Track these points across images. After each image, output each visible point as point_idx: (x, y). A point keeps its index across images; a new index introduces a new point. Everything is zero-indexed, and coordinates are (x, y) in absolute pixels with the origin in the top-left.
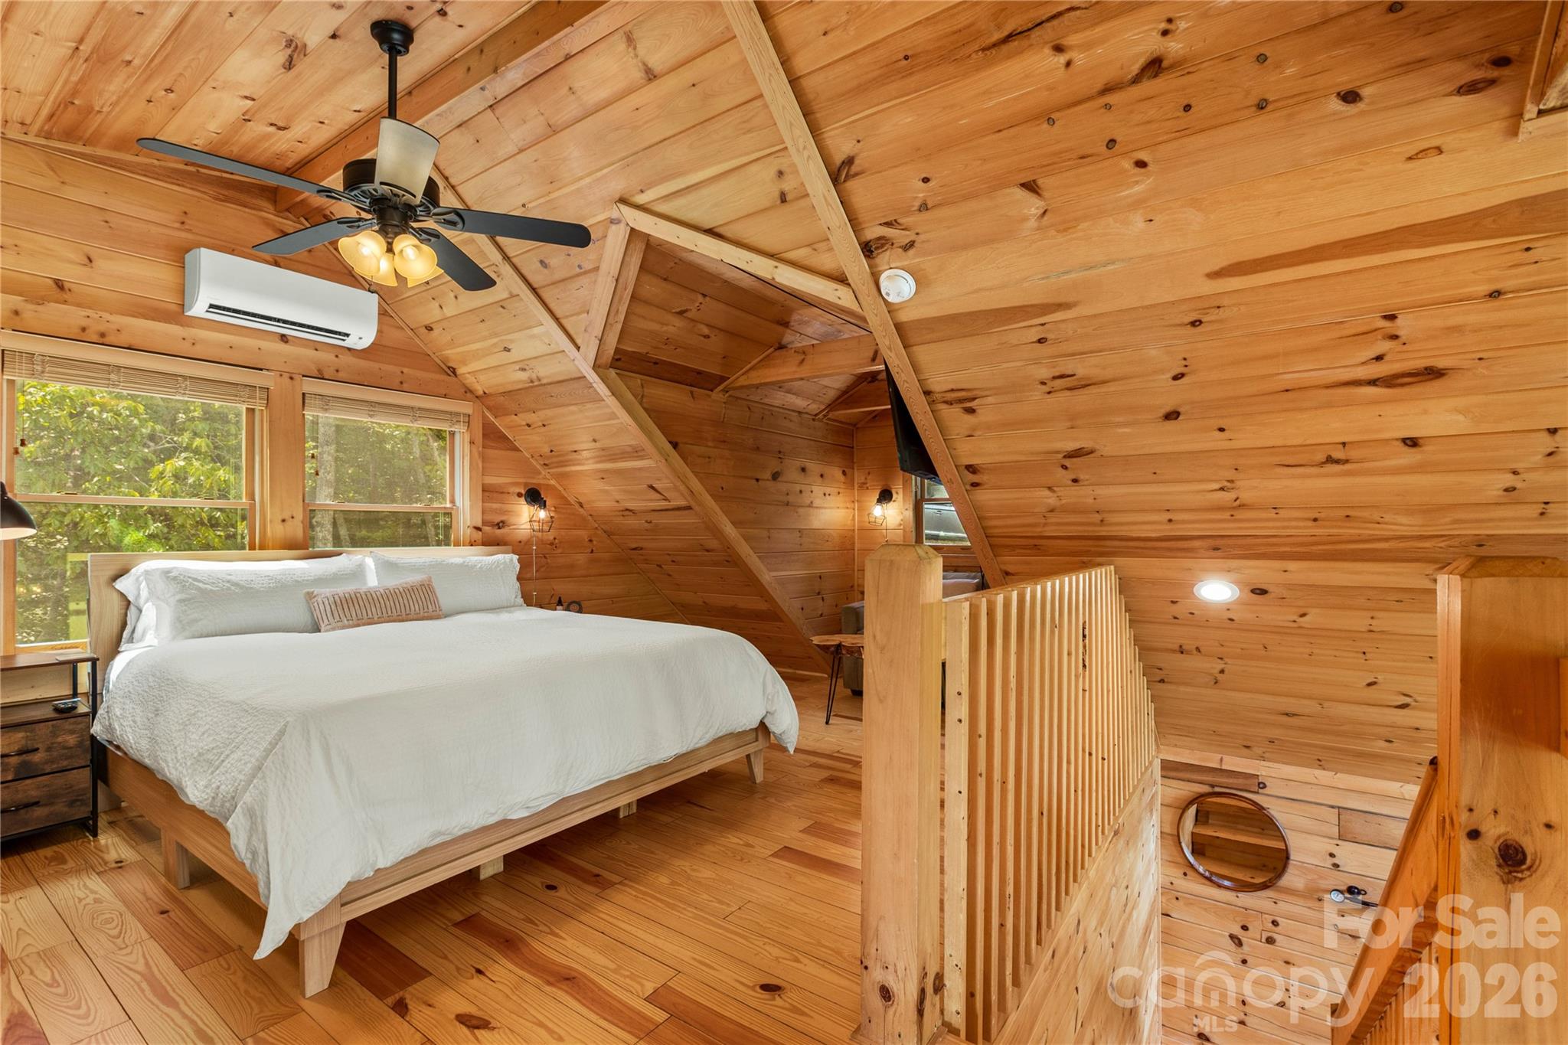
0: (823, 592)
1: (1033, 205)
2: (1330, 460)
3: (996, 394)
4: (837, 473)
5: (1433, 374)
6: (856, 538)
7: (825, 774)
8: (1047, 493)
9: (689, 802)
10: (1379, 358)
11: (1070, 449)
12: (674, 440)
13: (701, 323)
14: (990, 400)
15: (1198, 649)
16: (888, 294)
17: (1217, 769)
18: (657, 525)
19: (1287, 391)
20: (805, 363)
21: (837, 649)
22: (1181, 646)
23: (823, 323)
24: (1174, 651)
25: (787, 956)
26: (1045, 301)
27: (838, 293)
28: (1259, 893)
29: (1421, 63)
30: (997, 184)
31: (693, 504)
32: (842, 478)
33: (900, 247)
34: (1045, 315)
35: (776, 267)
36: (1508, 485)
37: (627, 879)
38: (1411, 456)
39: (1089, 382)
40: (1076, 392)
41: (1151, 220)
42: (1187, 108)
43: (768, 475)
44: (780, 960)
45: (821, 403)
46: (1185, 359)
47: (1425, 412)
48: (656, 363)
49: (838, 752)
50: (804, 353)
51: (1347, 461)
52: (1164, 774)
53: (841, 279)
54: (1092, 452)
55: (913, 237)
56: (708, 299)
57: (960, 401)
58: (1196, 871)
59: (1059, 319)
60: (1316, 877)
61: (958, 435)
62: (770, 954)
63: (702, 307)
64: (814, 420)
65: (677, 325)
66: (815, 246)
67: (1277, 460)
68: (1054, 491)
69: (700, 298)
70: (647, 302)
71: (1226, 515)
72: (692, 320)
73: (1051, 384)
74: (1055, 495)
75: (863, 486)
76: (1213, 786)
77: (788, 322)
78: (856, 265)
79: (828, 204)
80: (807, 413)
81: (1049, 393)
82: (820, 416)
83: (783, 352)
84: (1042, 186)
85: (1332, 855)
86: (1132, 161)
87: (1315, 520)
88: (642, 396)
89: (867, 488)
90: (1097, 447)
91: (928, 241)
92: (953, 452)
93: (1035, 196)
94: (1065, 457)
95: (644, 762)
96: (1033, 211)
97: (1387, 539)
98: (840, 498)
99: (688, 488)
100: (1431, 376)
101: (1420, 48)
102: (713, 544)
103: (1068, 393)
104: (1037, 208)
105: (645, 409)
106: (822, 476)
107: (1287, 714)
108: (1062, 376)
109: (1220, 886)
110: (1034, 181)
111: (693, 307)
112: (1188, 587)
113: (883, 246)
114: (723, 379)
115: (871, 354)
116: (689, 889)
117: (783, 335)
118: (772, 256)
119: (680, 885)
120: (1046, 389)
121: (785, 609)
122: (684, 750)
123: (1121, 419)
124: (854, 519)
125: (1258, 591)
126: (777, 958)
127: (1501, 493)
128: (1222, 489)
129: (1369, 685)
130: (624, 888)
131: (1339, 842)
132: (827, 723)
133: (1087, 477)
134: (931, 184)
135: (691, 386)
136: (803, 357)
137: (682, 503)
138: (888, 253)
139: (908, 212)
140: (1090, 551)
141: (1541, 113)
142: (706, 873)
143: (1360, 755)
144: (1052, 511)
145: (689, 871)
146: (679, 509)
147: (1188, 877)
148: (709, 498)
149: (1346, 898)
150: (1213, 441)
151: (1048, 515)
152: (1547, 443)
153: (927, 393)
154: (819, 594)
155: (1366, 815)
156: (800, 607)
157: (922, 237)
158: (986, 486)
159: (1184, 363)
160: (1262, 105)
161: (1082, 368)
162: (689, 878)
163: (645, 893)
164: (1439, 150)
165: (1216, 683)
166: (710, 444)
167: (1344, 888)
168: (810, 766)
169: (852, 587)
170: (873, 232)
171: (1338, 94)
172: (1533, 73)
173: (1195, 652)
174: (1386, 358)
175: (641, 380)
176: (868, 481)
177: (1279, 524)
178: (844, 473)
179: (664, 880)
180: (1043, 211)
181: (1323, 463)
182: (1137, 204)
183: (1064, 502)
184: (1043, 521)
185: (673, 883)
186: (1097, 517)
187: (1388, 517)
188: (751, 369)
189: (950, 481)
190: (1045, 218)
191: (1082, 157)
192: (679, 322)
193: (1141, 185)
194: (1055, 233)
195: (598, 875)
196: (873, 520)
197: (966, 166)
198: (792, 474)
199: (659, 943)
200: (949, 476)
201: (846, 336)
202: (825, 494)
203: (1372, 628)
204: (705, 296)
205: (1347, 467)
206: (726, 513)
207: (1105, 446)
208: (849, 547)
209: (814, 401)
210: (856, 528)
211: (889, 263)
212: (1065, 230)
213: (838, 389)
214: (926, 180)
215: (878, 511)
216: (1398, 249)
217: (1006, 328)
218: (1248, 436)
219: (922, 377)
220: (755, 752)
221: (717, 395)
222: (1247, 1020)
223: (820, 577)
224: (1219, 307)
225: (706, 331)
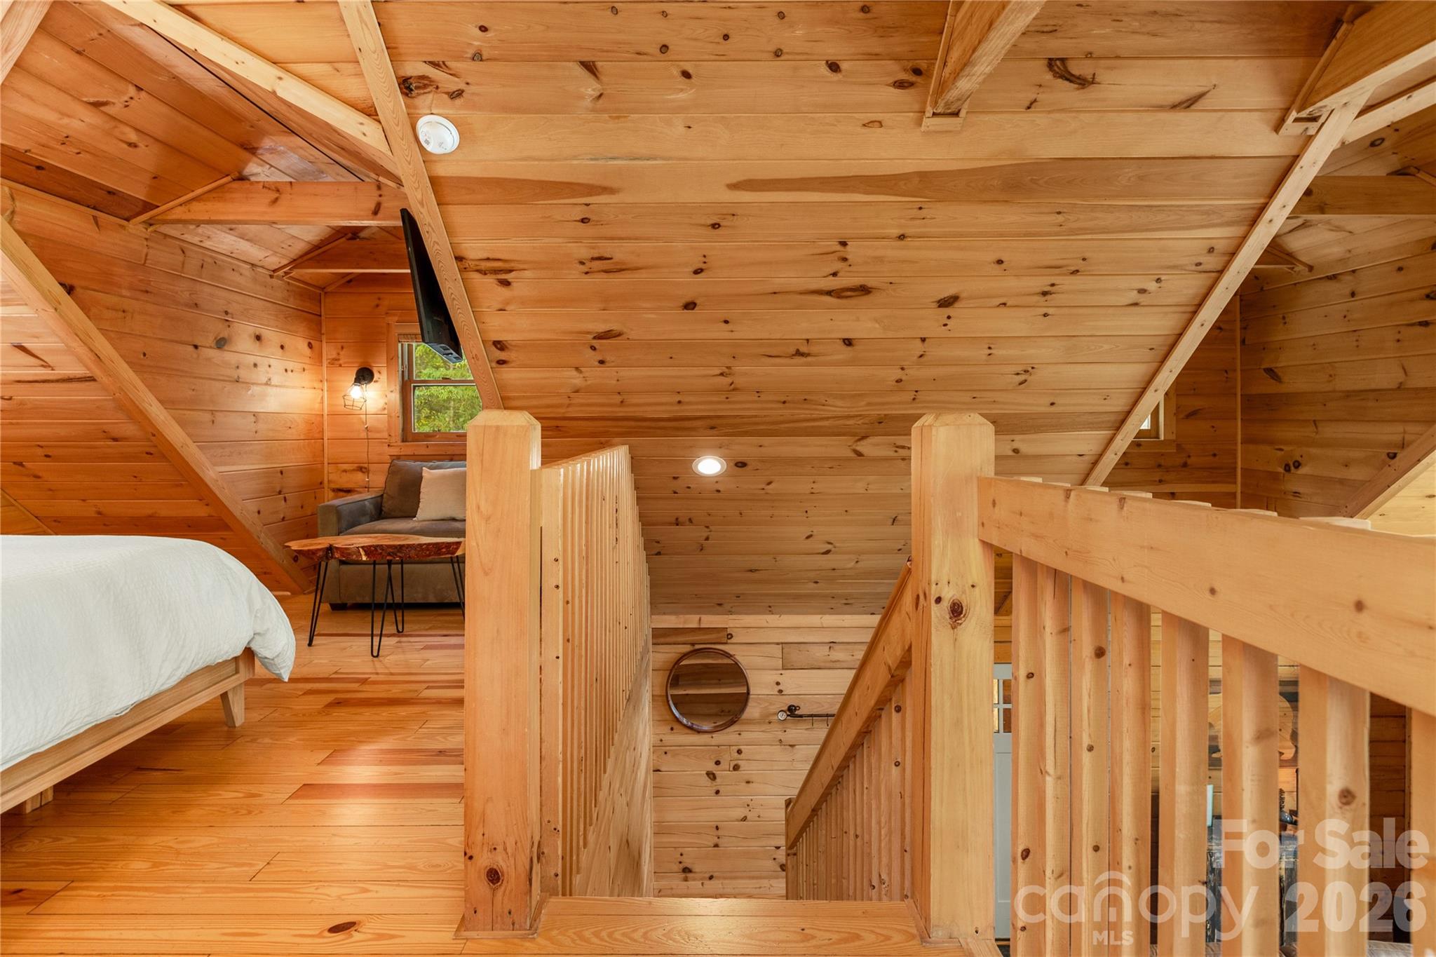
0: (284, 491)
1: (590, 87)
2: (799, 353)
3: (534, 269)
4: (302, 345)
5: (864, 290)
6: (326, 424)
7: (330, 698)
8: (574, 373)
9: (139, 769)
10: (835, 274)
11: (601, 331)
12: (68, 282)
13: (127, 124)
14: (528, 274)
15: (690, 520)
16: (427, 142)
17: (696, 628)
18: (22, 403)
19: (775, 293)
20: (279, 202)
21: (327, 553)
22: (677, 519)
23: (302, 158)
24: (670, 524)
25: (352, 891)
26: (591, 182)
27: (365, 129)
28: (727, 730)
29: (875, 56)
30: (557, 55)
31: (97, 373)
32: (307, 351)
33: (447, 93)
34: (591, 196)
35: (280, 78)
36: (898, 377)
37: (72, 882)
38: (847, 352)
39: (624, 267)
40: (611, 275)
41: (690, 127)
42: (726, 37)
43: (210, 341)
44: (343, 897)
45: (284, 256)
46: (705, 256)
47: (858, 319)
48: (39, 168)
49: (336, 673)
50: (278, 191)
51: (808, 355)
52: (655, 641)
53: (370, 112)
54: (620, 335)
55: (462, 86)
56: (143, 94)
57: (496, 271)
58: (681, 723)
59: (603, 202)
60: (767, 704)
61: (489, 307)
62: (328, 895)
63: (132, 103)
64: (271, 276)
65: (87, 120)
66: (338, 65)
67: (763, 351)
68: (581, 372)
69: (132, 91)
70: (41, 78)
71: (722, 398)
72: (113, 118)
73: (588, 264)
74: (581, 376)
75: (334, 362)
76: (693, 644)
77: (257, 149)
78: (390, 101)
79: (362, 21)
80: (263, 267)
81: (587, 273)
82: (281, 273)
83: (245, 185)
84: (600, 69)
85: (778, 684)
86: (680, 70)
87: (784, 402)
88: (13, 212)
89: (340, 366)
90: (625, 330)
91: (478, 94)
92: (481, 326)
93: (593, 77)
94: (594, 338)
95: (87, 719)
96: (590, 91)
97: (828, 419)
98: (306, 375)
99: (92, 351)
100: (863, 293)
101: (875, 45)
102: (129, 429)
103: (605, 275)
104: (594, 90)
105: (19, 233)
106: (282, 347)
107: (751, 571)
108: (600, 258)
109: (699, 732)
110: (593, 62)
111: (119, 102)
112: (687, 464)
113: (425, 86)
114: (147, 207)
115: (373, 206)
116: (181, 865)
117: (246, 163)
118: (274, 63)
119: (167, 864)
120: (584, 268)
121: (237, 513)
122: (145, 695)
123: (648, 305)
124: (322, 402)
125: (740, 465)
126: (339, 897)
127: (894, 383)
128: (722, 374)
129: (808, 537)
130: (74, 893)
131: (783, 672)
132: (310, 645)
133: (613, 359)
134: (489, 35)
135: (94, 208)
136: (277, 195)
137: (79, 371)
138: (430, 96)
139: (459, 58)
140: (608, 431)
141: (934, 114)
142: (201, 840)
143: (797, 597)
144: (577, 391)
145: (176, 846)
146: (69, 380)
147: (675, 731)
148: (125, 366)
149: (788, 715)
150: (720, 332)
151: (572, 395)
152: (918, 347)
153: (459, 259)
154: (280, 493)
155: (799, 645)
156: (256, 510)
157: (472, 89)
158: (512, 365)
159: (704, 260)
160: (778, 54)
161: (620, 252)
162: (178, 853)
163: (115, 888)
164: (880, 124)
165: (702, 550)
166: (125, 292)
167: (786, 708)
168: (304, 694)
169: (321, 483)
170: (414, 68)
171: (827, 62)
172: (932, 85)
173: (688, 523)
174: (839, 275)
175: (10, 188)
176: (341, 357)
177: (759, 406)
178: (310, 346)
179: (138, 865)
180: (599, 94)
181: (793, 355)
182: (680, 109)
183: (589, 382)
184: (567, 401)
185: (155, 865)
186: (618, 399)
187: (831, 401)
188: (194, 199)
189: (476, 357)
190: (601, 101)
191: (639, 54)
192: (92, 117)
193: (684, 95)
194: (608, 118)
195: (20, 891)
196: (351, 403)
197: (529, 27)
198: (243, 342)
199: (164, 935)
200: (475, 352)
201: (329, 179)
202: (286, 370)
203: (813, 491)
204: (139, 89)
205: (809, 359)
206: (151, 388)
207: (632, 330)
208: (317, 436)
209: (275, 253)
210: (326, 413)
211: (430, 108)
212: (618, 118)
213: (308, 243)
214: (483, 29)
215: (357, 393)
216: (853, 192)
217: (555, 202)
218: (744, 331)
219: (456, 240)
220: (234, 688)
221: (136, 227)
222: (720, 842)
223: (282, 473)
224: (734, 215)
225: (133, 137)
